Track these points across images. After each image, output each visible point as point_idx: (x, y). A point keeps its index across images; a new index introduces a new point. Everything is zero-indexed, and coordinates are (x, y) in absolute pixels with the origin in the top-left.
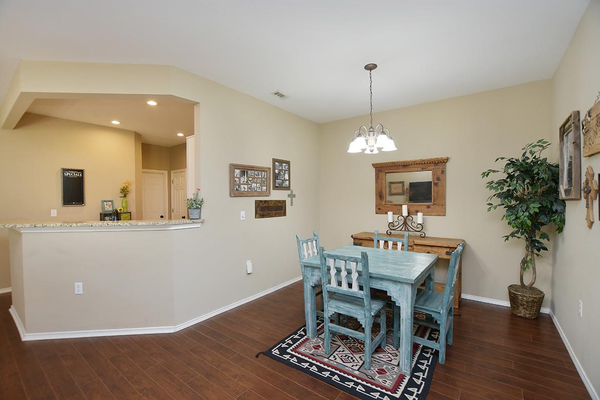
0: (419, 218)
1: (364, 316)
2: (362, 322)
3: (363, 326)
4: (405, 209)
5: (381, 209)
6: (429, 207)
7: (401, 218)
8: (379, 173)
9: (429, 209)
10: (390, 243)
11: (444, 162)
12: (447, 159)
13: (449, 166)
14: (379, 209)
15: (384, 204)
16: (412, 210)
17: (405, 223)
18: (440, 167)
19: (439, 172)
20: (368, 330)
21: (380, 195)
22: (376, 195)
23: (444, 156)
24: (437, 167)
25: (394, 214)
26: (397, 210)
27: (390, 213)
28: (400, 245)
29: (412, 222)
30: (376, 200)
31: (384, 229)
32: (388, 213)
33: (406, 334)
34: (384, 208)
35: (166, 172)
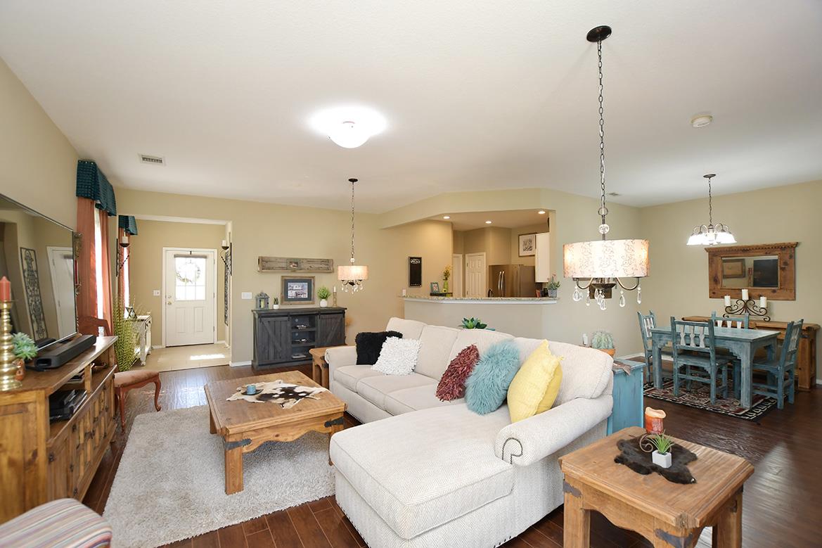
0: (762, 302)
1: (709, 366)
2: (709, 370)
3: (709, 373)
4: (745, 294)
5: (715, 293)
6: (774, 291)
7: (740, 302)
8: (715, 258)
9: (775, 294)
10: (729, 323)
11: (793, 247)
12: (797, 244)
13: (799, 252)
14: (714, 293)
15: (719, 287)
16: (753, 294)
17: (746, 307)
18: (789, 251)
19: (787, 257)
20: (713, 376)
21: (714, 280)
22: (710, 280)
23: (793, 241)
24: (784, 252)
25: (731, 298)
26: (736, 294)
27: (727, 298)
28: (739, 325)
29: (754, 306)
30: (710, 284)
31: (720, 313)
32: (725, 297)
33: (746, 379)
34: (720, 293)
35: (461, 256)
